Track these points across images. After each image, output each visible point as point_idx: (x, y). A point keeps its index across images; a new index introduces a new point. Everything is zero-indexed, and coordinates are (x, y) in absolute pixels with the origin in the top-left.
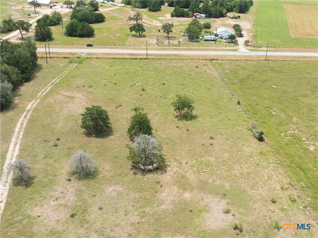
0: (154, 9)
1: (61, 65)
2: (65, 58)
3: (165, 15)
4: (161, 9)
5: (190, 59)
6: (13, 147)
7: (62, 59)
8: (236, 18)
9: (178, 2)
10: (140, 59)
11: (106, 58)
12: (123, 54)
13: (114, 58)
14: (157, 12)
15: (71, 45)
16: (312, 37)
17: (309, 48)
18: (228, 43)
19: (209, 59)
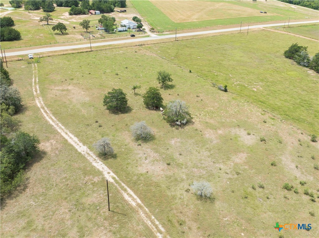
0: (49, 10)
1: (23, 67)
2: (18, 60)
3: (63, 14)
4: (55, 9)
5: (125, 47)
6: (67, 136)
7: (17, 61)
8: (123, 12)
9: (67, 2)
10: (86, 52)
11: (57, 55)
12: (67, 50)
13: (64, 55)
14: (53, 12)
15: (9, 48)
16: (187, 21)
17: (193, 29)
18: (137, 31)
19: (138, 45)
